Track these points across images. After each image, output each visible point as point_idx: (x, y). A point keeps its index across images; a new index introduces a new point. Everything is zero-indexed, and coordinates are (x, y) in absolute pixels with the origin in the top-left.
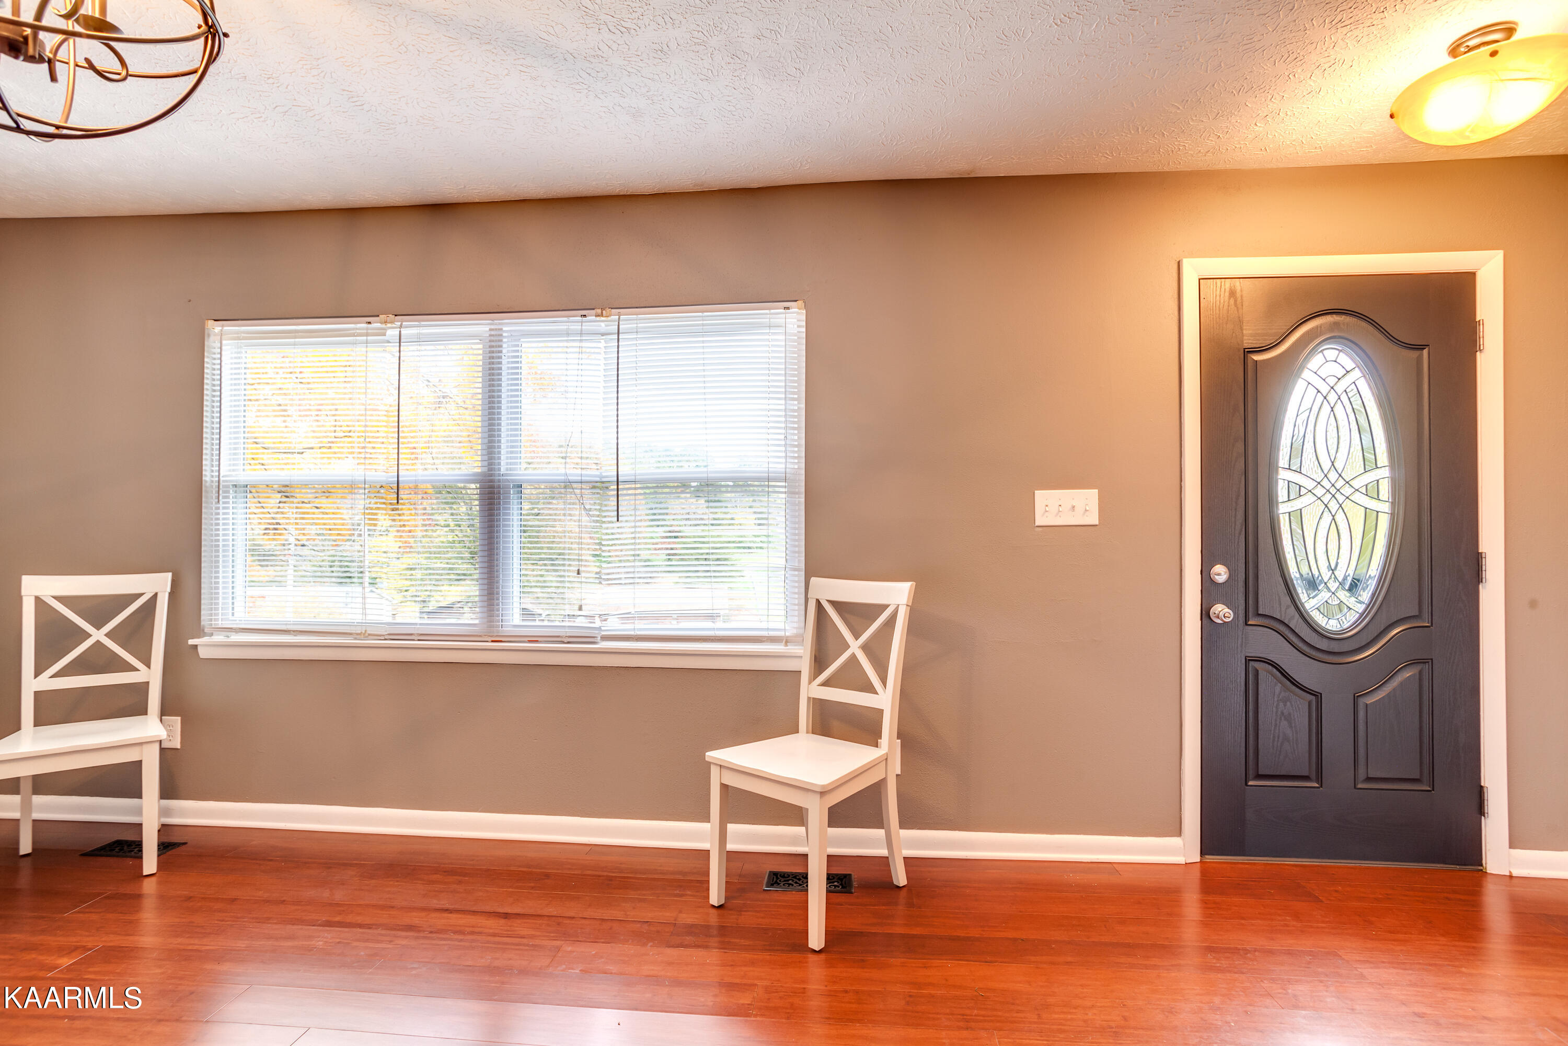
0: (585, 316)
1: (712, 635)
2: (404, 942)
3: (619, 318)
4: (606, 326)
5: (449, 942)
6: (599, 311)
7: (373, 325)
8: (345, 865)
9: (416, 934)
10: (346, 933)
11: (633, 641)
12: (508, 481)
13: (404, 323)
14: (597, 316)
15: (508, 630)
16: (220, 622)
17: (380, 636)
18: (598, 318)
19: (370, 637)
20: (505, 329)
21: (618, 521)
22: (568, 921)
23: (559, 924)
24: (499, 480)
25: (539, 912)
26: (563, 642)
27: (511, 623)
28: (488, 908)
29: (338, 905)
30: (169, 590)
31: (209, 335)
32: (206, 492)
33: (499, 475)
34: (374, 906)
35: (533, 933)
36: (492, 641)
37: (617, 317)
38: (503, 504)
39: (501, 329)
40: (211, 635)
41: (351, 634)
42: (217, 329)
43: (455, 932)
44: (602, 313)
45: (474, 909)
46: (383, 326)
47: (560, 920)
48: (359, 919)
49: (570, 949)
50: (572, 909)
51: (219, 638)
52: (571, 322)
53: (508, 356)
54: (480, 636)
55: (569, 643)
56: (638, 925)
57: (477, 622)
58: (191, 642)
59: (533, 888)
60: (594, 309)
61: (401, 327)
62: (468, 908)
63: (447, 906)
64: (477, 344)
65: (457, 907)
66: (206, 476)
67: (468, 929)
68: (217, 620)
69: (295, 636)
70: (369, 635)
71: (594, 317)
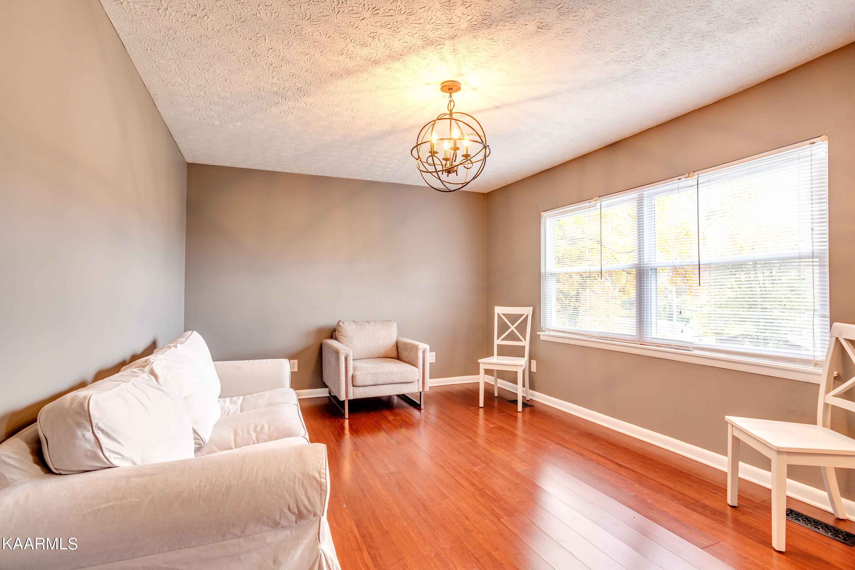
0: (680, 179)
1: (759, 354)
2: (576, 458)
3: (698, 177)
4: (692, 182)
5: (592, 464)
6: (687, 175)
7: (592, 203)
8: (575, 428)
9: (582, 457)
10: (561, 448)
11: (709, 351)
12: (647, 267)
13: (603, 200)
14: (686, 178)
15: (649, 340)
16: (547, 327)
17: (596, 337)
18: (687, 179)
19: (593, 337)
20: (644, 193)
21: (700, 285)
22: (644, 478)
23: (640, 477)
24: (643, 267)
25: (635, 470)
26: (672, 348)
27: (650, 336)
28: (615, 460)
29: (564, 439)
30: (531, 313)
31: (542, 218)
32: (542, 277)
33: (643, 264)
34: (575, 444)
35: (626, 475)
36: (641, 344)
37: (697, 176)
38: (646, 278)
39: (643, 194)
40: (545, 331)
41: (586, 335)
42: (544, 215)
43: (596, 463)
44: (689, 175)
45: (610, 458)
46: (595, 202)
47: (642, 476)
48: (568, 446)
49: (637, 486)
50: (651, 475)
51: (546, 333)
52: (674, 184)
53: (648, 206)
54: (635, 341)
55: (676, 349)
56: (678, 493)
57: (635, 334)
58: (538, 333)
59: (640, 461)
60: (684, 174)
61: (601, 202)
62: (607, 457)
63: (601, 454)
64: (635, 202)
65: (604, 455)
66: (542, 271)
67: (602, 464)
68: (546, 326)
69: (568, 334)
70: (592, 336)
71: (685, 179)
